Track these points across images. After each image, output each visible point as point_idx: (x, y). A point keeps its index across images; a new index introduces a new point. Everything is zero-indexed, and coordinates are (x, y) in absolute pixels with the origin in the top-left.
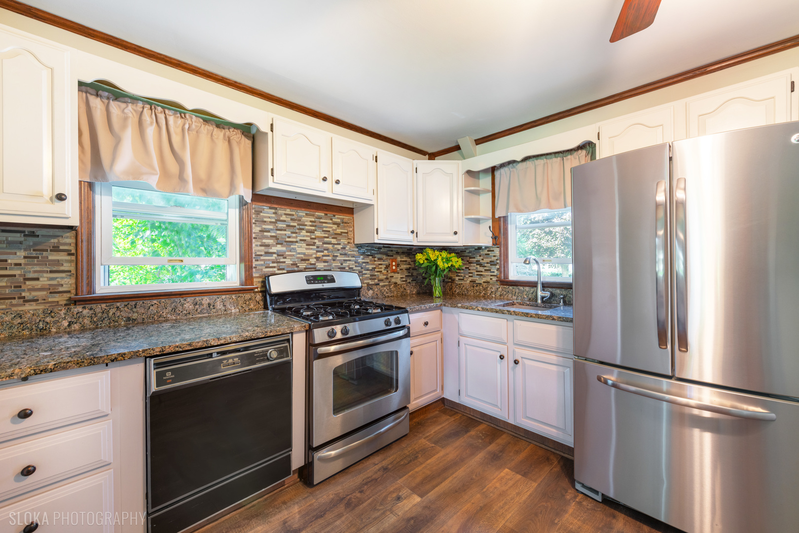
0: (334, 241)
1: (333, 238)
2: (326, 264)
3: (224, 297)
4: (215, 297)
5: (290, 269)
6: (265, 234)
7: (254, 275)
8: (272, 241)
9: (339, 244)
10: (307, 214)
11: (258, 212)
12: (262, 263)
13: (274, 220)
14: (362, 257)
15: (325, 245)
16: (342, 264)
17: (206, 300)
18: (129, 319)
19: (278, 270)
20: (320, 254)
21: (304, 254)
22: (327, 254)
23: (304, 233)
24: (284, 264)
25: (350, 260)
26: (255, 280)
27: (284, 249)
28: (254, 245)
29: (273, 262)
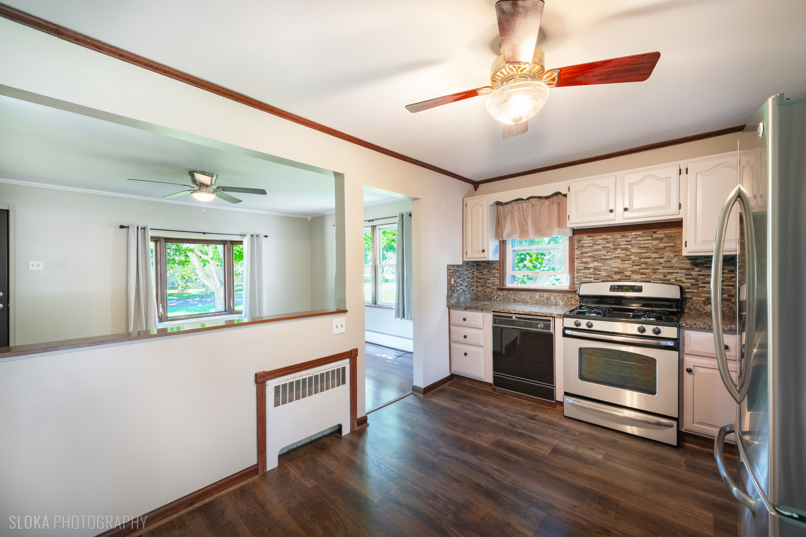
0: (653, 255)
1: (653, 253)
2: (644, 276)
3: (555, 294)
4: (551, 294)
5: (605, 279)
6: (584, 255)
7: (576, 282)
8: (590, 259)
9: (663, 258)
10: (622, 236)
11: (579, 241)
12: (582, 274)
13: (592, 245)
14: (696, 269)
15: (642, 260)
16: (665, 276)
17: (546, 295)
18: (514, 299)
19: (594, 279)
20: (635, 268)
21: (619, 268)
22: (645, 267)
23: (619, 251)
24: (599, 276)
25: (678, 273)
26: (576, 286)
27: (600, 264)
28: (576, 263)
29: (590, 274)
